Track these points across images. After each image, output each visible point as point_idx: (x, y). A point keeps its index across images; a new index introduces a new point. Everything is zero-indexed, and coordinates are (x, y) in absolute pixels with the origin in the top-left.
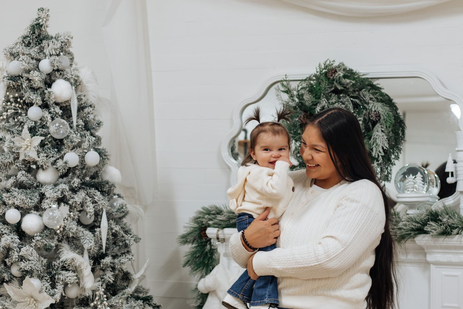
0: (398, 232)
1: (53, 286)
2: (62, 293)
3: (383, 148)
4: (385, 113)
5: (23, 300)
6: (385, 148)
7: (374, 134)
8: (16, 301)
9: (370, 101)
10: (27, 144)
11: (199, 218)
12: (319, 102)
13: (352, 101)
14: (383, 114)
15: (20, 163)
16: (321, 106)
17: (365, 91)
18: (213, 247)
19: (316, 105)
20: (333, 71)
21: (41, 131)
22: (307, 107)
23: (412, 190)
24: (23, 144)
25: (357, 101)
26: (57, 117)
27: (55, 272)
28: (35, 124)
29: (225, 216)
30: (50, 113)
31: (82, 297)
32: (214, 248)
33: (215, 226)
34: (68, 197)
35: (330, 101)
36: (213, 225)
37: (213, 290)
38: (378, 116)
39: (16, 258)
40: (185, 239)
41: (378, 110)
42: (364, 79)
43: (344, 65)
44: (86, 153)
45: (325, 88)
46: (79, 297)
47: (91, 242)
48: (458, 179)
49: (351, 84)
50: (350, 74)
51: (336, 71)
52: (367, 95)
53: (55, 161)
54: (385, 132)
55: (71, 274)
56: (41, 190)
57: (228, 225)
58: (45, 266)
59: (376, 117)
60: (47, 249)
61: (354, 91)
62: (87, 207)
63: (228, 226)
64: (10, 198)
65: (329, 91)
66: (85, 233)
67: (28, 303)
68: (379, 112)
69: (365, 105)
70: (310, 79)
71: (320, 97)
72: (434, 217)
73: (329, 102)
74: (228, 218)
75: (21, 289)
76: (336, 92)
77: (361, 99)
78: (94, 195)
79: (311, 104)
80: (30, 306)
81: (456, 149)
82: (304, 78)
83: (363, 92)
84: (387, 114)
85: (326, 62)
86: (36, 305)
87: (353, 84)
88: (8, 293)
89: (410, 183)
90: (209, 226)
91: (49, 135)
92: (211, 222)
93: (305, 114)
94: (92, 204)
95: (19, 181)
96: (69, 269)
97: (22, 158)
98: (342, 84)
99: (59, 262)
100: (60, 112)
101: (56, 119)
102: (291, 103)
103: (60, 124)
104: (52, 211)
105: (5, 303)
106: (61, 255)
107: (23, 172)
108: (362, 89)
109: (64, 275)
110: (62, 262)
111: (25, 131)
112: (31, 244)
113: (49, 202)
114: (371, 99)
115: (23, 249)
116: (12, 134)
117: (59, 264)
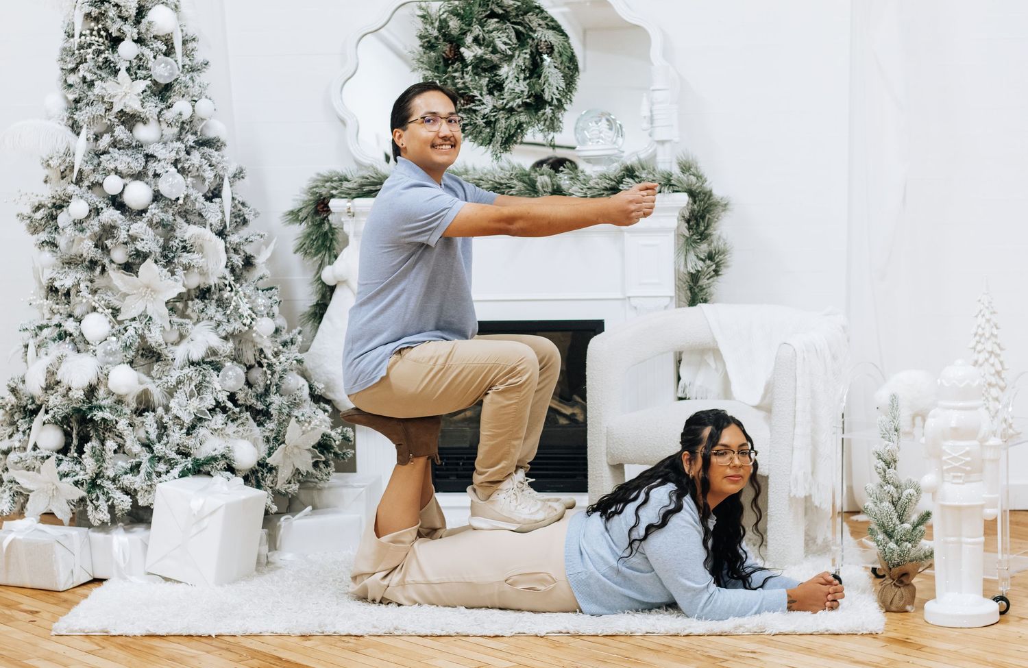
0: (588, 193)
1: (173, 274)
2: (183, 281)
3: (557, 88)
4: (559, 44)
5: (135, 292)
6: (560, 88)
7: (544, 71)
8: (125, 293)
9: (539, 29)
10: (126, 90)
11: (317, 186)
12: (469, 30)
13: (513, 28)
14: (557, 44)
15: (114, 117)
16: (473, 35)
17: (532, 15)
18: (333, 226)
19: (465, 34)
21: (141, 73)
22: (454, 38)
23: (597, 140)
24: (119, 90)
25: (521, 28)
26: (159, 55)
27: (173, 255)
28: (130, 64)
29: (355, 182)
30: (152, 50)
32: (336, 227)
33: (343, 196)
34: (183, 159)
35: (485, 29)
36: (340, 195)
37: (345, 278)
38: (551, 50)
39: (125, 238)
40: (294, 216)
41: (550, 40)
44: (196, 101)
45: (479, 12)
46: (202, 286)
47: (218, 216)
48: (654, 125)
49: (516, 6)
52: (533, 20)
53: (160, 112)
54: (560, 67)
55: (195, 256)
56: (145, 150)
57: (358, 194)
58: (160, 247)
59: (547, 48)
60: (163, 225)
61: (517, 15)
62: (204, 171)
63: (358, 196)
64: (111, 161)
65: (484, 16)
66: (206, 205)
67: (143, 295)
68: (551, 43)
69: (531, 33)
71: (472, 23)
72: (630, 172)
73: (484, 31)
74: (360, 186)
75: (135, 277)
76: (493, 15)
77: (526, 25)
78: (210, 156)
79: (459, 33)
80: (146, 298)
81: (652, 88)
83: (529, 17)
84: (563, 44)
86: (154, 296)
87: (519, 7)
88: (116, 283)
89: (594, 132)
90: (333, 196)
91: (149, 79)
92: (334, 192)
93: (451, 47)
94: (209, 168)
95: (118, 139)
96: (192, 250)
97: (116, 109)
98: (501, 7)
99: (177, 241)
100: (164, 48)
101: (159, 57)
102: (431, 32)
103: (167, 63)
104: (172, 175)
105: (106, 298)
106: (178, 233)
107: (123, 127)
108: (528, 12)
109: (185, 258)
110: (182, 242)
111: (123, 74)
112: (143, 220)
113: (165, 165)
114: (540, 25)
115: (134, 226)
116: (99, 77)
117: (178, 244)
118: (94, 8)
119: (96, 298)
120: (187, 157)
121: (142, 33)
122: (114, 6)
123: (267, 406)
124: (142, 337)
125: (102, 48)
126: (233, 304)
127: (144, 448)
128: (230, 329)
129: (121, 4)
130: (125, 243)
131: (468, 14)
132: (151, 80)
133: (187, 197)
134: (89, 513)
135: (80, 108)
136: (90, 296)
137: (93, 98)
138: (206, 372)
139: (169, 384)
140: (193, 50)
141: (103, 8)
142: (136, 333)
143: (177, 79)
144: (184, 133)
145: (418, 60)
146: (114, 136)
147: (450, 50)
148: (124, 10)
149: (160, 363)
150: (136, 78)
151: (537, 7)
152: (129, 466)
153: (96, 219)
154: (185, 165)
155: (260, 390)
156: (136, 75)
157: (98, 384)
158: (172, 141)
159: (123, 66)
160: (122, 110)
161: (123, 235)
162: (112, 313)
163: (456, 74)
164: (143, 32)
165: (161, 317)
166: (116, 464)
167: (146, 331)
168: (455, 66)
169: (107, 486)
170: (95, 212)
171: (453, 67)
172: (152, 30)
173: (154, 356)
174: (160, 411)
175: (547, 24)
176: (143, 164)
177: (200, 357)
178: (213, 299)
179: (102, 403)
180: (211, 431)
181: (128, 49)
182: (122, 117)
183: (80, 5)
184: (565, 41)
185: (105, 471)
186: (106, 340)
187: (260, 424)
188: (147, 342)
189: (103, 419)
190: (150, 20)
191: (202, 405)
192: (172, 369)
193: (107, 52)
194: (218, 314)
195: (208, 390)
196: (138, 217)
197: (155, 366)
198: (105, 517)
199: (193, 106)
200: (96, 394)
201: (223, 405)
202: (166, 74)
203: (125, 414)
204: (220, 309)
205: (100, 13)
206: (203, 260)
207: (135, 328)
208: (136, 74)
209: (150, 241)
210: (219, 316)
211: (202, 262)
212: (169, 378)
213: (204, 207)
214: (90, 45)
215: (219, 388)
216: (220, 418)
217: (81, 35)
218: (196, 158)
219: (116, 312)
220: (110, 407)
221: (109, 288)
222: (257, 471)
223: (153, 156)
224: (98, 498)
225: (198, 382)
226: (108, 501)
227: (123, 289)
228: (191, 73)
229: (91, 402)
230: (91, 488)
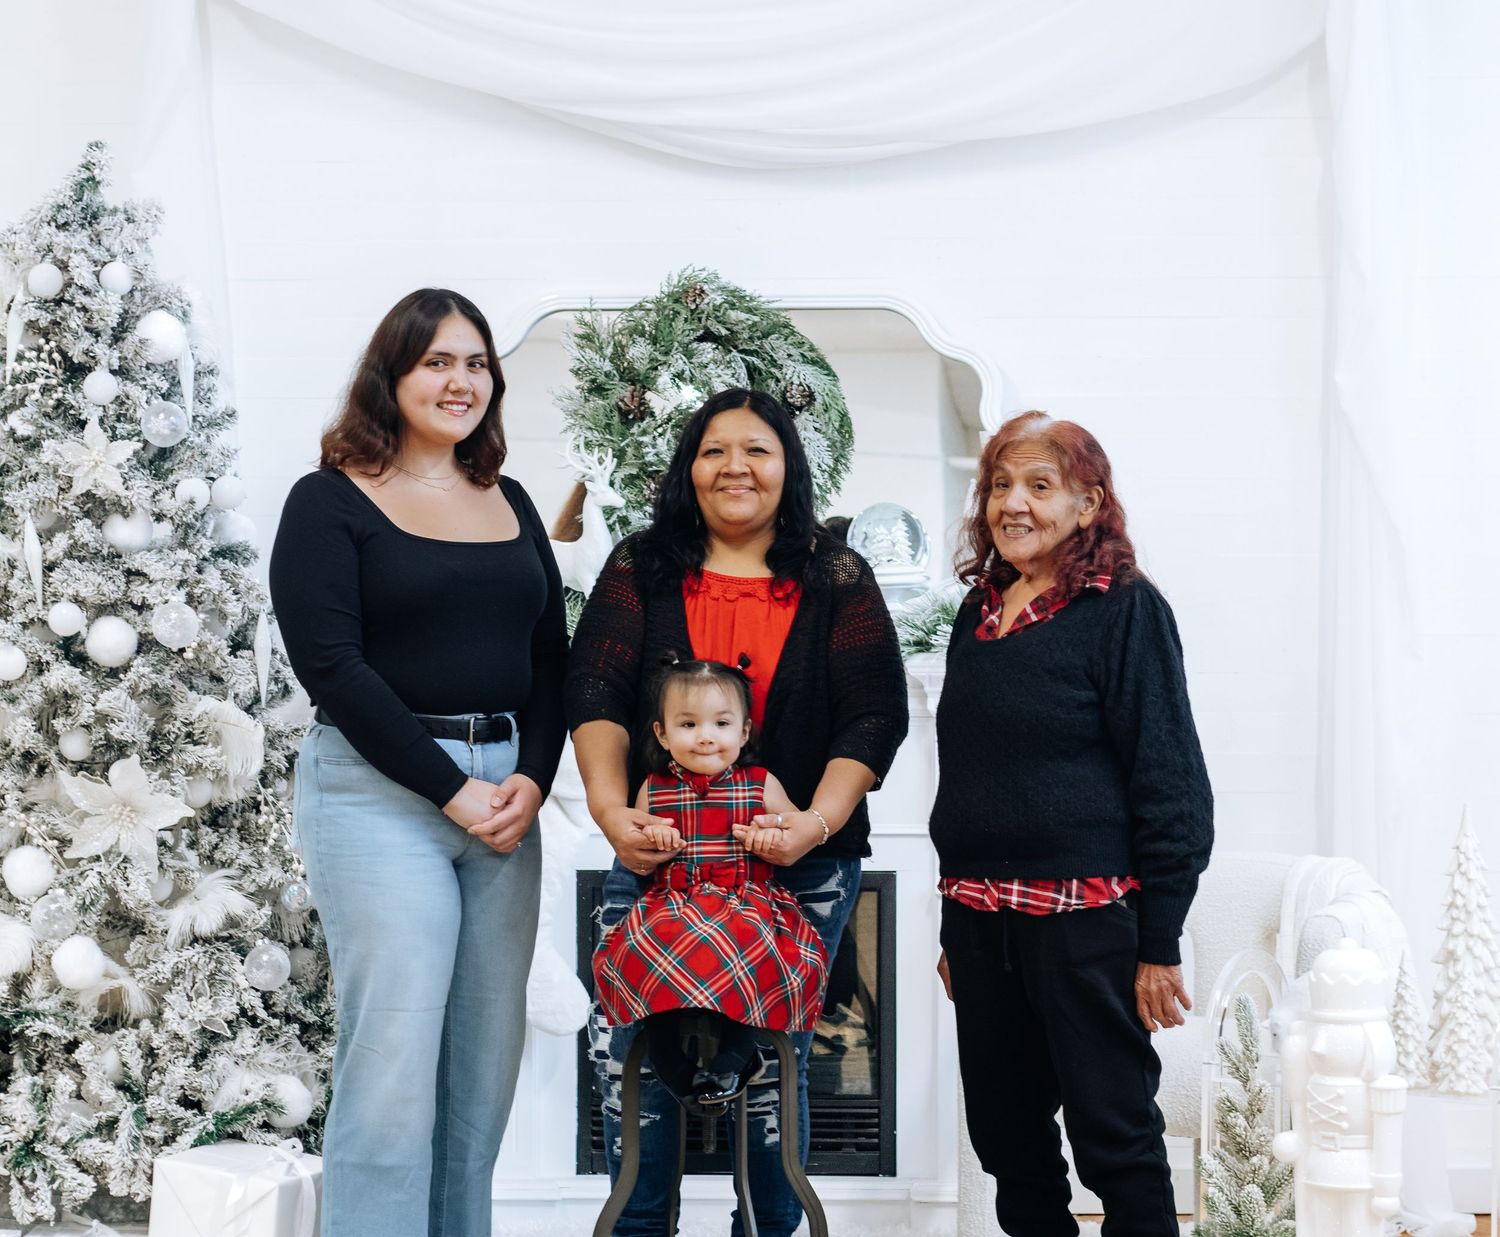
1: (168, 780)
2: (187, 795)
3: (819, 466)
4: (823, 389)
5: (102, 810)
6: (824, 467)
8: (86, 810)
9: (789, 362)
10: (97, 458)
12: (665, 363)
13: (742, 358)
14: (820, 390)
15: (72, 502)
16: (674, 371)
17: (777, 339)
19: (658, 367)
20: (697, 292)
21: (123, 428)
22: (639, 375)
24: (85, 457)
26: (156, 398)
27: (169, 747)
28: (105, 411)
30: (145, 387)
31: (223, 805)
34: (192, 579)
35: (693, 360)
38: (810, 397)
39: (90, 717)
41: (807, 382)
42: (770, 310)
43: (718, 278)
44: (215, 479)
45: (683, 331)
46: (217, 803)
47: (248, 680)
49: (750, 323)
50: (737, 299)
51: (703, 291)
52: (777, 346)
53: (154, 497)
54: (824, 429)
55: (209, 750)
56: (125, 563)
58: (148, 734)
59: (803, 396)
60: (155, 694)
61: (751, 338)
62: (224, 601)
64: (70, 582)
65: (692, 337)
66: (228, 661)
67: (116, 816)
68: (809, 388)
69: (773, 370)
70: (641, 307)
71: (670, 350)
73: (691, 363)
75: (105, 785)
76: (707, 336)
77: (766, 355)
78: (234, 574)
79: (648, 366)
80: (120, 822)
82: (630, 306)
83: (772, 342)
84: (830, 390)
85: (685, 269)
86: (135, 821)
87: (755, 324)
88: (68, 793)
89: (881, 544)
91: (136, 438)
93: (635, 390)
94: (235, 597)
95: (79, 543)
96: (203, 740)
97: (79, 489)
98: (723, 323)
99: (178, 724)
100: (165, 386)
101: (154, 402)
102: (598, 364)
103: (169, 413)
104: (177, 608)
105: (49, 819)
106: (179, 710)
107: (88, 522)
108: (769, 334)
109: (192, 754)
110: (185, 725)
111: (93, 427)
112: (121, 685)
113: (163, 590)
114: (789, 355)
115: (105, 696)
116: (50, 433)
117: (179, 729)
118: (44, 313)
119: (33, 820)
120: (199, 576)
121: (126, 358)
122: (78, 310)
123: (322, 1017)
124: (112, 891)
125: (54, 381)
126: (274, 835)
127: (121, 1093)
128: (263, 879)
129: (93, 308)
130: (87, 727)
131: (665, 335)
132: (139, 441)
133: (201, 646)
134: (14, 1200)
135: (9, 487)
136: (23, 816)
137: (35, 468)
138: (222, 956)
139: (160, 976)
140: (209, 390)
141: (59, 313)
142: (101, 883)
143: (185, 440)
144: (191, 535)
145: (576, 412)
146: (71, 537)
147: (633, 397)
148: (97, 317)
149: (139, 938)
150: (114, 438)
151: (786, 326)
152: (94, 1123)
153: (36, 681)
154: (196, 591)
155: (309, 988)
156: (114, 432)
157: (30, 974)
158: (171, 549)
159: (92, 415)
160: (89, 492)
161: (86, 713)
162: (57, 848)
163: (646, 439)
164: (129, 357)
165: (145, 858)
166: (67, 1118)
167: (119, 881)
168: (643, 425)
169: (53, 1156)
170: (34, 669)
171: (639, 426)
172: (144, 354)
173: (127, 926)
174: (146, 1025)
175: (803, 355)
176: (123, 588)
177: (214, 928)
178: (233, 827)
179: (40, 1006)
180: (235, 1059)
181: (100, 386)
182: (85, 503)
183: (20, 307)
184: (834, 385)
185: (48, 1128)
186: (46, 893)
187: (311, 1048)
188: (119, 900)
189: (45, 1036)
190: (143, 337)
191: (218, 1012)
192: (161, 949)
193: (60, 389)
194: (242, 852)
195: (226, 988)
196: (109, 680)
197: (132, 945)
198: (46, 1211)
199: (210, 487)
200: (26, 991)
201: (250, 1014)
202: (167, 431)
203: (82, 1028)
204: (245, 845)
205: (55, 323)
206: (224, 757)
207: (99, 873)
208: (113, 429)
209: (131, 724)
210: (245, 858)
211: (221, 762)
212: (159, 966)
213: (224, 664)
214: (32, 376)
215: (244, 984)
216: (248, 1035)
217: (20, 358)
218: (213, 579)
219: (64, 843)
220: (55, 1015)
221: (54, 803)
222: (306, 1133)
223: (139, 573)
224: (34, 1177)
225: (208, 973)
226: (52, 1181)
227: (83, 805)
228: (206, 430)
229: (16, 1006)
230: (24, 1156)
